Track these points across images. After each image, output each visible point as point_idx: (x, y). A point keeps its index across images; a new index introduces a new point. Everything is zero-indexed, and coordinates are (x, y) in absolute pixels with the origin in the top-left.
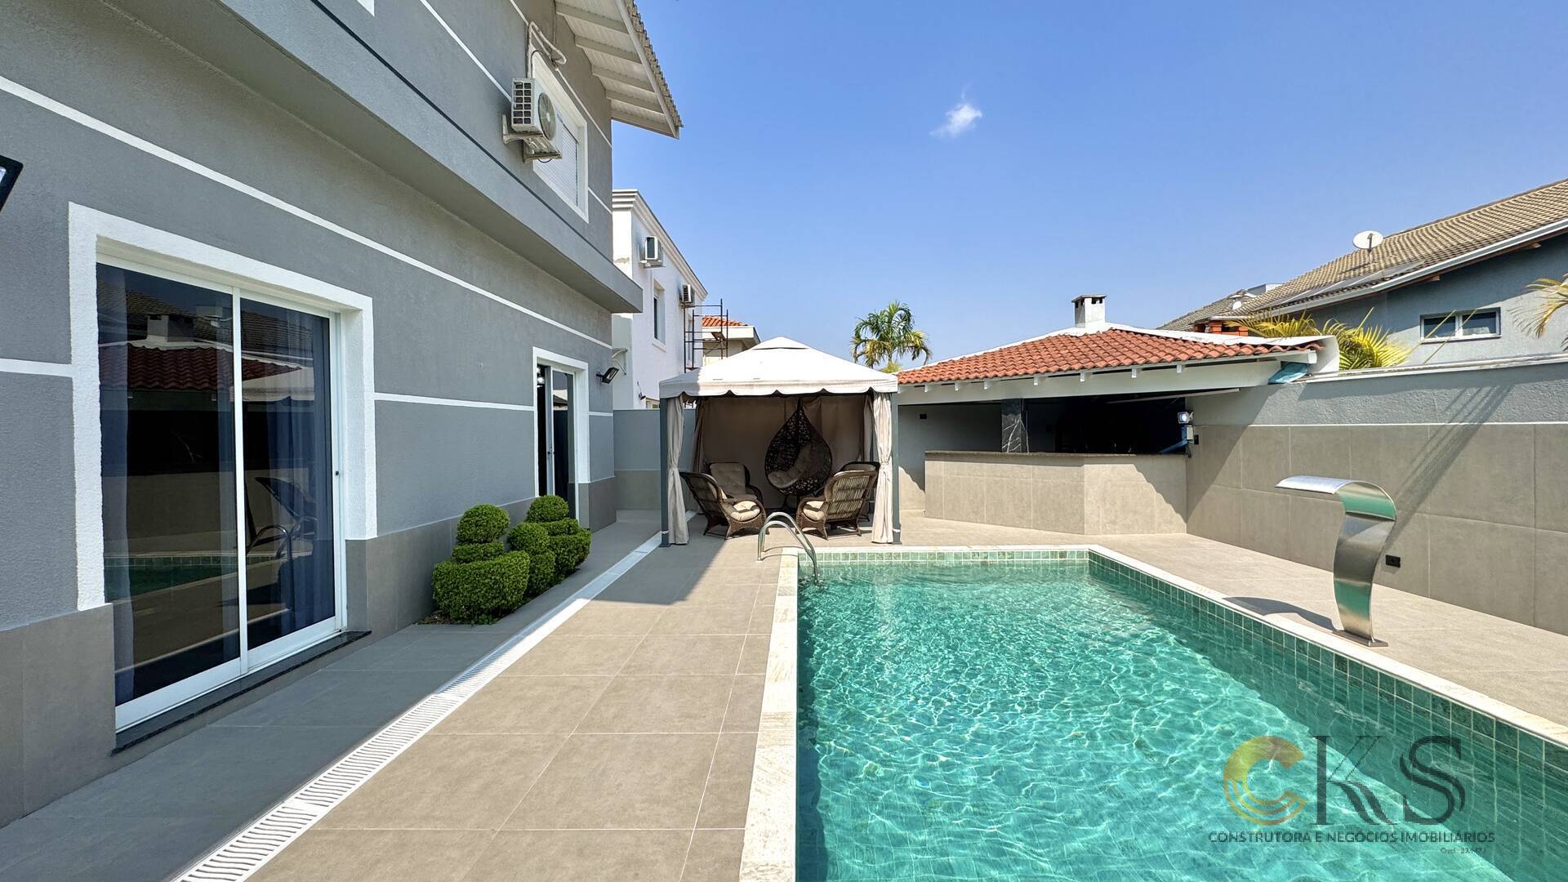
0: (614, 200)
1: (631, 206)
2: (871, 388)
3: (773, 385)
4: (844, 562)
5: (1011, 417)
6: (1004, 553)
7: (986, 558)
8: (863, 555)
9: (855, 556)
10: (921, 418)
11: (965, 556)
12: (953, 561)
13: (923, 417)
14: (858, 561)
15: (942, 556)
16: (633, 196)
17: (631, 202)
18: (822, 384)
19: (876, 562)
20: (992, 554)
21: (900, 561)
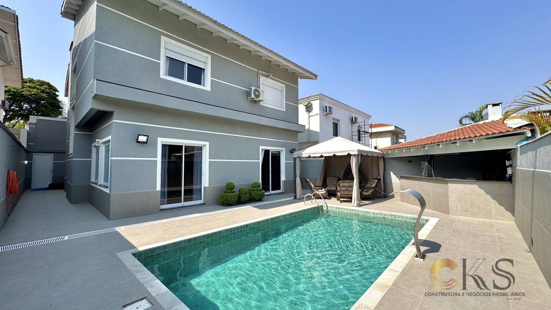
0: (299, 102)
1: (319, 98)
2: (349, 153)
3: (320, 153)
4: (336, 210)
5: (424, 162)
6: (392, 215)
7: (385, 216)
8: (342, 208)
9: (339, 208)
10: (409, 162)
11: (377, 214)
12: (372, 215)
13: (410, 162)
14: (340, 210)
15: (368, 213)
16: (319, 95)
17: (319, 97)
18: (334, 152)
19: (346, 211)
20: (387, 215)
21: (354, 212)
